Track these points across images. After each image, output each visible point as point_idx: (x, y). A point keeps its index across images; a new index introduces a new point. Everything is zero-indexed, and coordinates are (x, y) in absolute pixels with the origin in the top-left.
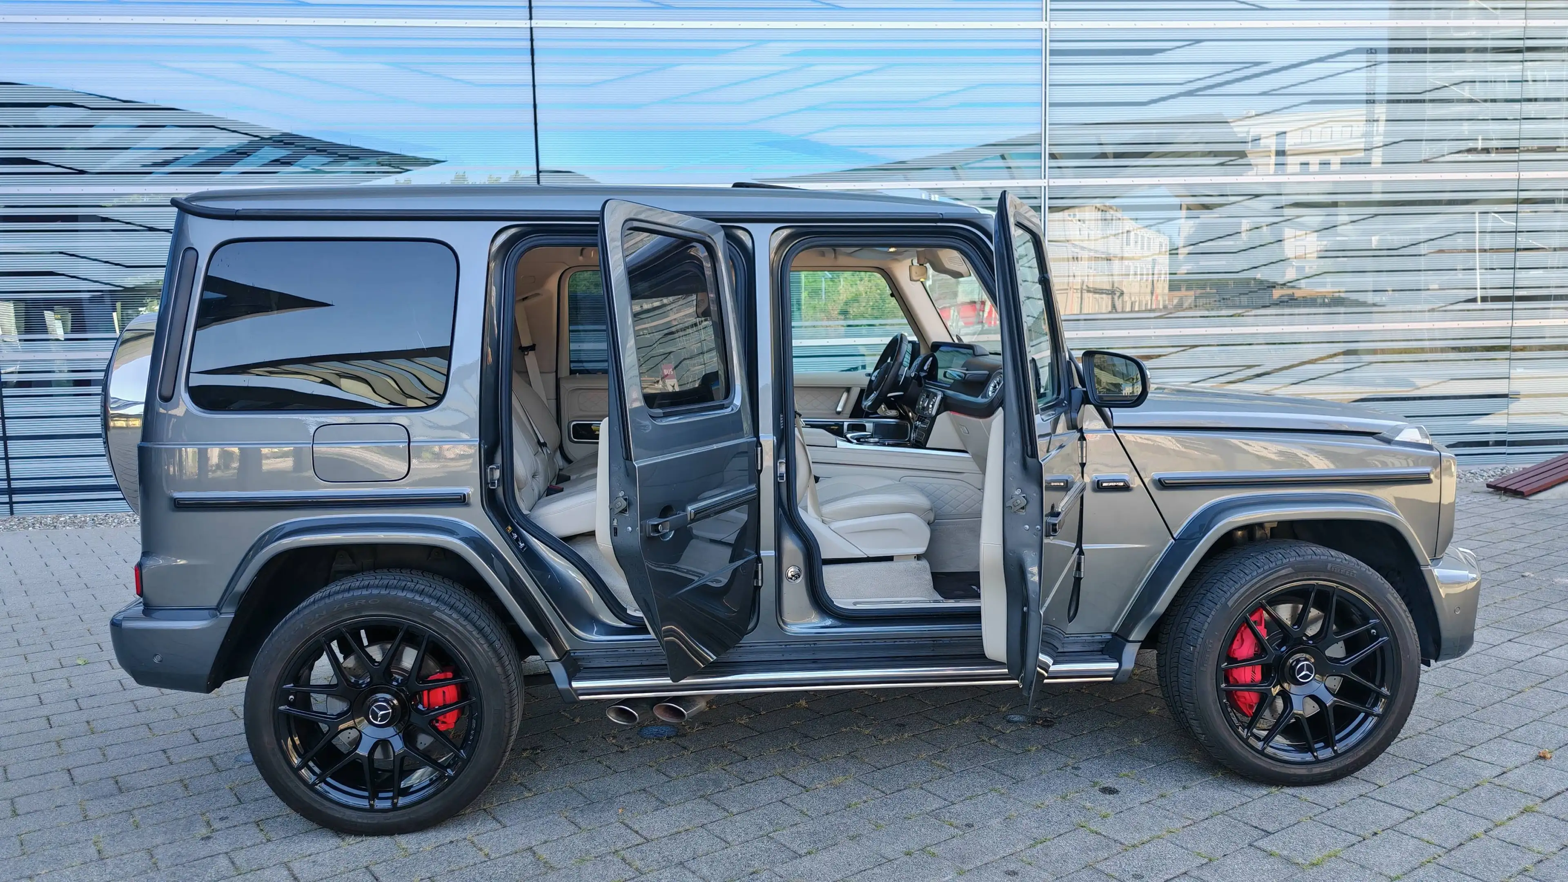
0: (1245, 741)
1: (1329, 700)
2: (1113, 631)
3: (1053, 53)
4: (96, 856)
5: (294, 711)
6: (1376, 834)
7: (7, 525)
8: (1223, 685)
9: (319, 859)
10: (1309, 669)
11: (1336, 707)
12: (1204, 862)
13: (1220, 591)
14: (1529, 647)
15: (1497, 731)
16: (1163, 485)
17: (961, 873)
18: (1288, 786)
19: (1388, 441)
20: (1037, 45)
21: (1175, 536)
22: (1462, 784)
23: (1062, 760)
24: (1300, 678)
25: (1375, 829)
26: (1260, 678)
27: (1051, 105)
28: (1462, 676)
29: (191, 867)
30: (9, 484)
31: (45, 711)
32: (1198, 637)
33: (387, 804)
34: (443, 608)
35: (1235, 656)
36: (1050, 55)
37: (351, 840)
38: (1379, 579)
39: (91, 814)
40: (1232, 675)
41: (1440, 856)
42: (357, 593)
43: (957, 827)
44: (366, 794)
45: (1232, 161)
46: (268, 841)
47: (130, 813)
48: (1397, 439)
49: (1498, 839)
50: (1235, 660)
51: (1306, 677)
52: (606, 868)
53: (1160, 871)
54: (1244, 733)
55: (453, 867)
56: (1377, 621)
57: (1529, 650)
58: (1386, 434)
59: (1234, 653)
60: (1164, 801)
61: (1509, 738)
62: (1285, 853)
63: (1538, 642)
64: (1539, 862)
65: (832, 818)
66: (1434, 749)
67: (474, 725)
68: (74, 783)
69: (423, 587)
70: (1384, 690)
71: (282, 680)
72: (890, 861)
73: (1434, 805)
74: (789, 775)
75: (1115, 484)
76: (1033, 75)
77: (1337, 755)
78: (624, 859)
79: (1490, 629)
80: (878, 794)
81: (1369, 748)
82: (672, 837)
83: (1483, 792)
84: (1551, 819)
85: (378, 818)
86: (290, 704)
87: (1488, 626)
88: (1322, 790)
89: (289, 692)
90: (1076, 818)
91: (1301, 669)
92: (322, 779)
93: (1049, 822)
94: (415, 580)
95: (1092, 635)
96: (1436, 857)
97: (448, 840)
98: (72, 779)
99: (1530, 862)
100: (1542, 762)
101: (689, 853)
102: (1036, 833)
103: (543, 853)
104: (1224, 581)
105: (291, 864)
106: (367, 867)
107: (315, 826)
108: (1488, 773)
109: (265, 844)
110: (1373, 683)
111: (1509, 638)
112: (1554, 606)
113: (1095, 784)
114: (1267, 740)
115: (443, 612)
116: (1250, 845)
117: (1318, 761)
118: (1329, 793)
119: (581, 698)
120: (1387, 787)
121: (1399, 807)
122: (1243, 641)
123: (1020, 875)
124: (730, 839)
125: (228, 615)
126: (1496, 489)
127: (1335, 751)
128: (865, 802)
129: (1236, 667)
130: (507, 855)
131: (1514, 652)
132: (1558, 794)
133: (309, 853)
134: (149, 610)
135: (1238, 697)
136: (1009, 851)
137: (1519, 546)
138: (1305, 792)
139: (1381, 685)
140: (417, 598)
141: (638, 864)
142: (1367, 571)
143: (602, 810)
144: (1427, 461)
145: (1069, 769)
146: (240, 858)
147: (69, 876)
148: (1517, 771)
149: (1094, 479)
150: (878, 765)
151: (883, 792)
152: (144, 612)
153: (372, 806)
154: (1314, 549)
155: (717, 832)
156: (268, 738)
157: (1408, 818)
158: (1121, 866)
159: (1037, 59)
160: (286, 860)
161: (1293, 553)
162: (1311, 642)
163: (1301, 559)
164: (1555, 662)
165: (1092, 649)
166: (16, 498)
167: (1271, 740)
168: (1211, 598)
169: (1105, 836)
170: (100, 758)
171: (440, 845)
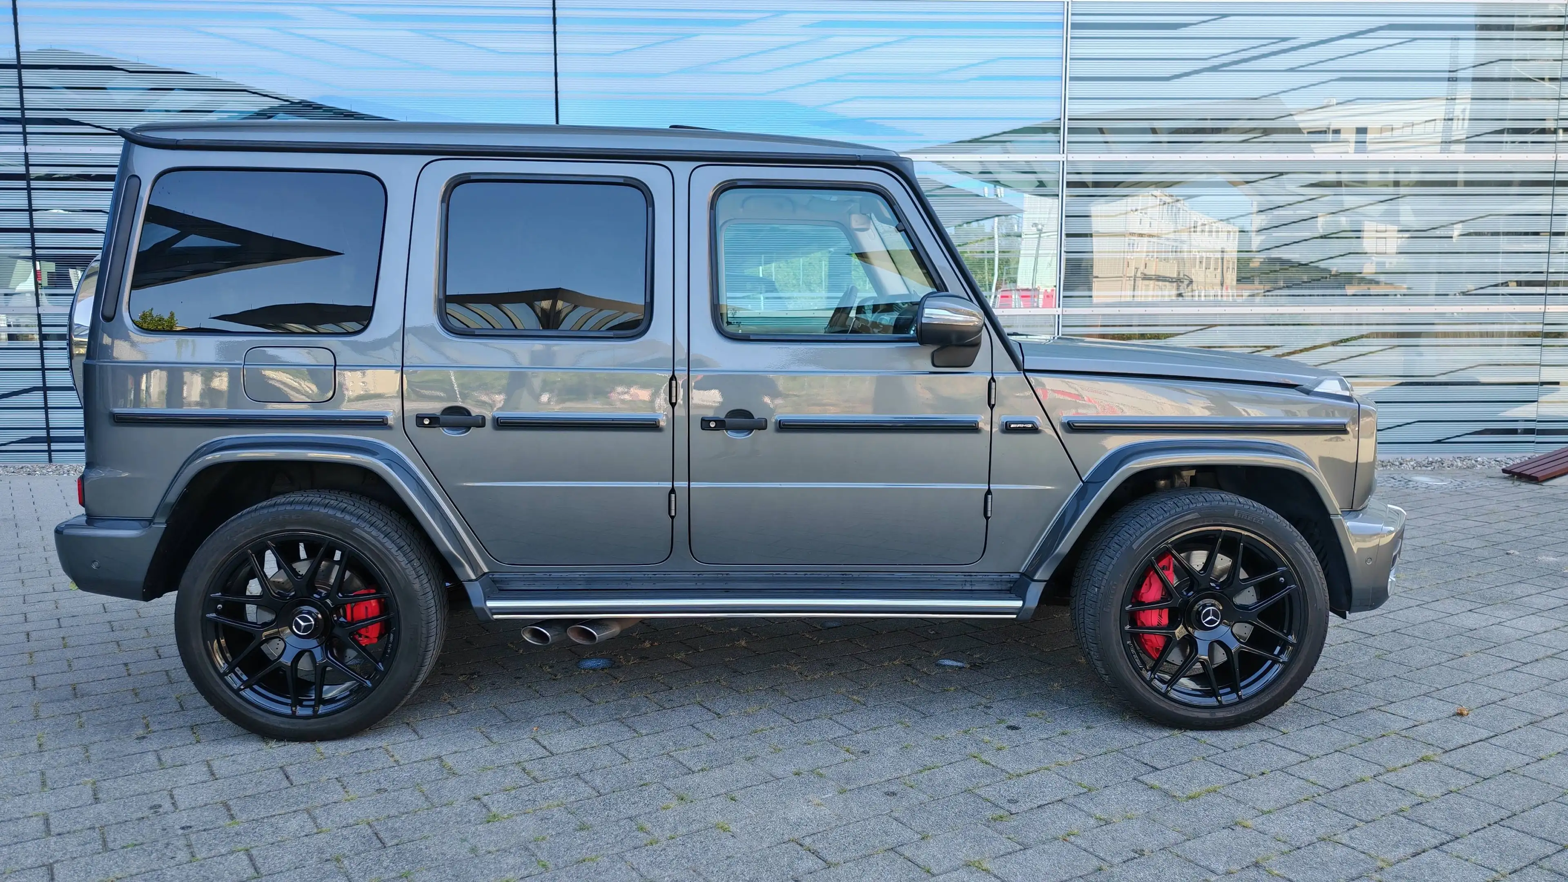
0: (1149, 683)
1: (1234, 646)
2: (1021, 571)
3: (1075, 26)
4: (37, 749)
5: (223, 620)
6: (1263, 774)
7: (44, 471)
8: (1127, 627)
9: (240, 759)
10: (1215, 614)
11: (1241, 653)
12: (1082, 792)
13: (1126, 534)
14: (1487, 616)
15: (1425, 689)
16: (1072, 427)
17: (842, 792)
18: (1191, 730)
19: (1308, 392)
20: (1058, 18)
21: (1083, 479)
22: (1368, 734)
23: (977, 699)
24: (1206, 622)
25: (1263, 769)
26: (1167, 622)
27: (1072, 79)
28: (1408, 640)
29: (119, 761)
30: (48, 433)
31: (28, 627)
32: (1103, 578)
33: (309, 712)
34: (363, 525)
35: (1143, 600)
36: (1072, 29)
37: (273, 744)
38: (1288, 528)
39: (42, 715)
40: (1139, 619)
41: (1319, 795)
42: (281, 508)
43: (852, 753)
44: (289, 701)
45: (1255, 138)
46: (198, 742)
47: (79, 715)
48: (1317, 390)
49: (1385, 783)
50: (1143, 604)
51: (1211, 622)
52: (505, 776)
53: (1036, 797)
54: (1148, 675)
55: (361, 770)
56: (1284, 568)
57: (1486, 620)
58: (1307, 385)
59: (1142, 597)
60: (1064, 738)
61: (1433, 696)
62: (1166, 786)
63: (1499, 613)
64: (1418, 804)
65: (735, 742)
66: (1353, 704)
67: (391, 638)
68: (35, 689)
69: (346, 505)
70: (1292, 638)
71: (212, 588)
72: (778, 779)
73: (1332, 751)
74: (708, 704)
75: (1023, 425)
76: (1054, 49)
77: (1241, 701)
78: (524, 769)
79: (1454, 600)
80: (786, 722)
81: (1274, 694)
82: (577, 752)
83: (1386, 742)
84: (1446, 767)
85: (300, 725)
86: (216, 611)
87: (1453, 597)
88: (1224, 734)
89: (217, 601)
90: (972, 749)
91: (1207, 614)
92: (248, 685)
93: (944, 751)
94: (339, 499)
95: (1001, 574)
96: (1316, 795)
97: (364, 748)
98: (34, 685)
99: (1408, 803)
100: (1458, 718)
101: (589, 766)
102: (928, 762)
103: (450, 761)
104: (1131, 525)
105: (211, 762)
106: (281, 768)
107: (245, 731)
108: (1398, 725)
109: (193, 744)
110: (1282, 631)
111: (1470, 608)
112: (1530, 581)
113: (1001, 721)
114: (1171, 683)
115: (363, 529)
116: (1135, 779)
117: (1221, 706)
118: (1231, 737)
119: (495, 617)
120: (1292, 734)
121: (1296, 752)
122: (1151, 585)
123: (898, 795)
124: (631, 756)
125: (161, 526)
126: (1516, 475)
127: (1240, 697)
128: (772, 728)
129: (1144, 610)
130: (415, 762)
131: (1471, 620)
132: (1463, 746)
133: (232, 753)
134: (91, 519)
135: (1145, 640)
136: (895, 775)
137: (1514, 526)
138: (1207, 737)
139: (1289, 633)
140: (339, 515)
141: (537, 774)
142: (1276, 519)
143: (519, 728)
144: (1344, 412)
145: (980, 708)
146: (167, 756)
147: (6, 765)
148: (1429, 725)
149: (1002, 420)
150: (796, 698)
151: (792, 721)
152: (87, 522)
153: (294, 712)
154: (1223, 495)
155: (621, 750)
156: (197, 643)
157: (1301, 762)
158: (999, 792)
159: (1057, 32)
160: (209, 758)
161: (1201, 499)
162: (1218, 588)
163: (1208, 504)
164: (1507, 631)
165: (1000, 588)
166: (54, 446)
167: (1175, 683)
168: (1117, 542)
169: (993, 766)
170: (66, 668)
171: (356, 752)
